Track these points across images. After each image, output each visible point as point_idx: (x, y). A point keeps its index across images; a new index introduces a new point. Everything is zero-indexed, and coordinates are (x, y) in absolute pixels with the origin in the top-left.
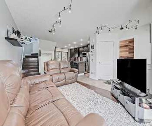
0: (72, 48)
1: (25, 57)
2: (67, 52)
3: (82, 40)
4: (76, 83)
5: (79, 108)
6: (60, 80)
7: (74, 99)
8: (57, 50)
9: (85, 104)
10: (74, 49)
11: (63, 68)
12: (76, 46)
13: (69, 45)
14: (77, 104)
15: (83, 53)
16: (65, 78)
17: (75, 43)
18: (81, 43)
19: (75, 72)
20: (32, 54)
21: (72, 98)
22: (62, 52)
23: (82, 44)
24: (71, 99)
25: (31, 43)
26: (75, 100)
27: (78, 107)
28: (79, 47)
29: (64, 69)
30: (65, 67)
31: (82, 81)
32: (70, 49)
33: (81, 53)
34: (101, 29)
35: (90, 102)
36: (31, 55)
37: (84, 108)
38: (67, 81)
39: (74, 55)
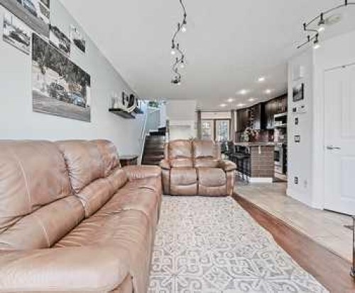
0: (241, 105)
1: (149, 135)
2: (230, 117)
3: (261, 79)
4: (230, 199)
5: (196, 253)
6: (184, 182)
7: (199, 231)
8: (203, 116)
9: (219, 255)
10: (250, 108)
11: (198, 158)
12: (251, 100)
13: (230, 100)
14: (199, 244)
15: (276, 116)
16: (198, 179)
17: (243, 92)
18: (265, 89)
19: (228, 169)
20: (160, 129)
21: (195, 228)
22: (215, 120)
23: (268, 91)
24: (192, 228)
25: (158, 109)
26: (200, 233)
27: (197, 251)
28: (264, 101)
29: (203, 159)
30: (205, 155)
31: (251, 198)
32: (238, 111)
33: (272, 118)
34: (322, 22)
35: (235, 255)
36: (157, 131)
37: (209, 262)
38: (201, 188)
39: (250, 124)
